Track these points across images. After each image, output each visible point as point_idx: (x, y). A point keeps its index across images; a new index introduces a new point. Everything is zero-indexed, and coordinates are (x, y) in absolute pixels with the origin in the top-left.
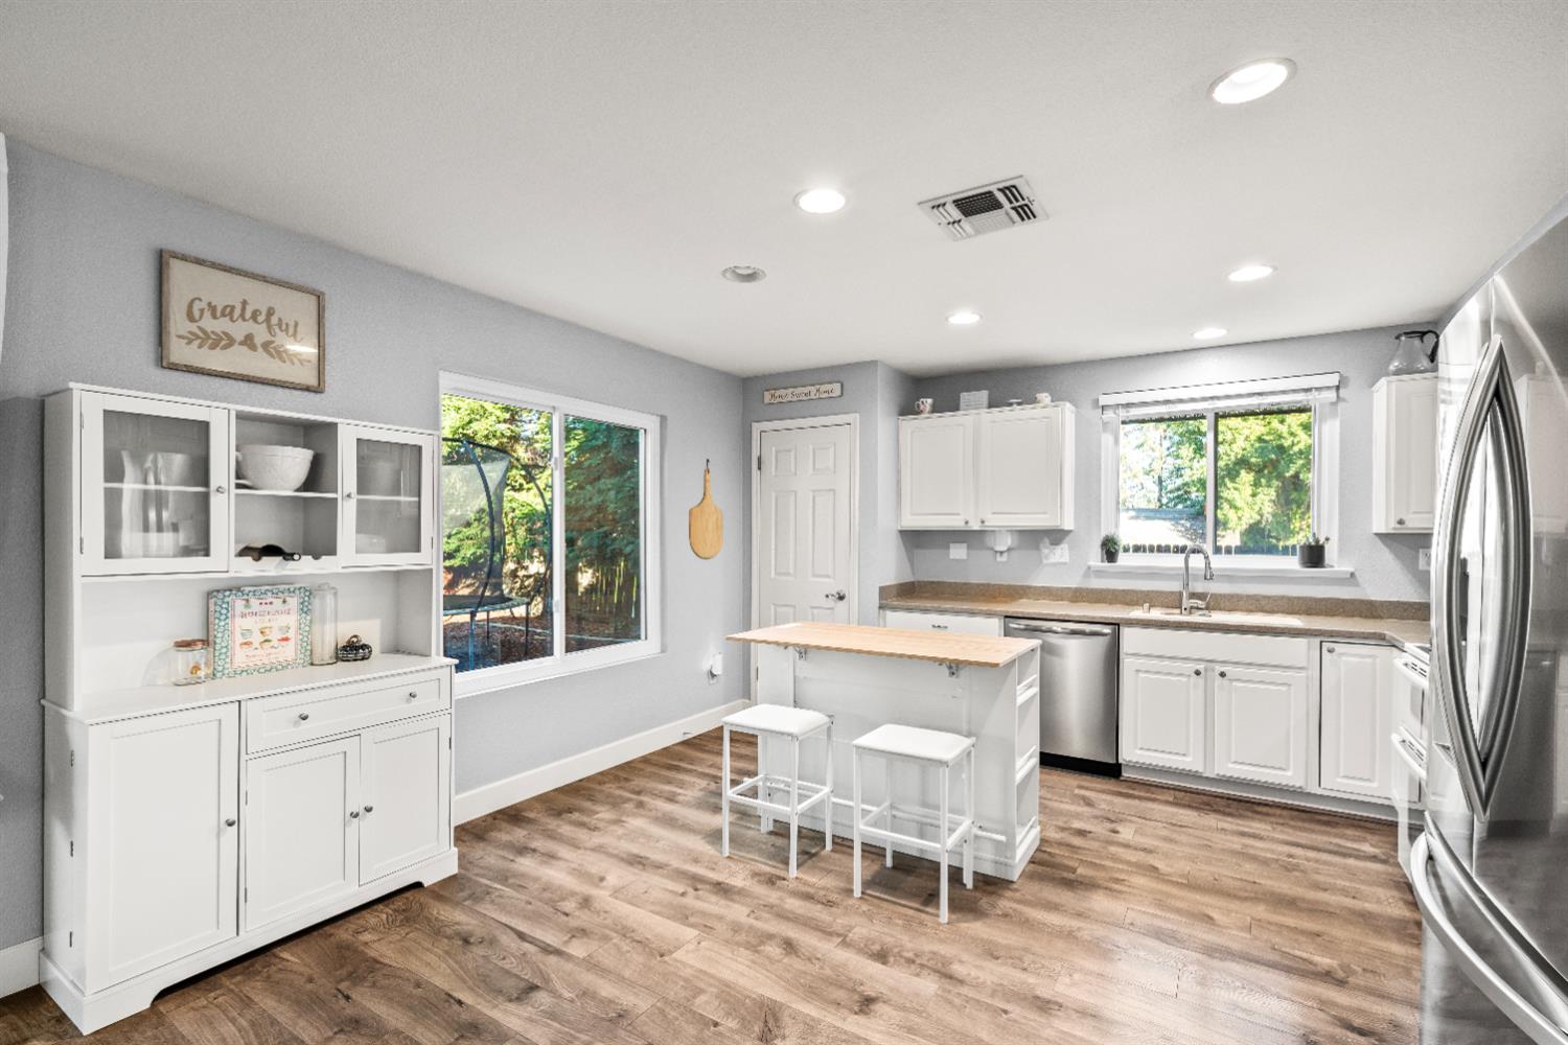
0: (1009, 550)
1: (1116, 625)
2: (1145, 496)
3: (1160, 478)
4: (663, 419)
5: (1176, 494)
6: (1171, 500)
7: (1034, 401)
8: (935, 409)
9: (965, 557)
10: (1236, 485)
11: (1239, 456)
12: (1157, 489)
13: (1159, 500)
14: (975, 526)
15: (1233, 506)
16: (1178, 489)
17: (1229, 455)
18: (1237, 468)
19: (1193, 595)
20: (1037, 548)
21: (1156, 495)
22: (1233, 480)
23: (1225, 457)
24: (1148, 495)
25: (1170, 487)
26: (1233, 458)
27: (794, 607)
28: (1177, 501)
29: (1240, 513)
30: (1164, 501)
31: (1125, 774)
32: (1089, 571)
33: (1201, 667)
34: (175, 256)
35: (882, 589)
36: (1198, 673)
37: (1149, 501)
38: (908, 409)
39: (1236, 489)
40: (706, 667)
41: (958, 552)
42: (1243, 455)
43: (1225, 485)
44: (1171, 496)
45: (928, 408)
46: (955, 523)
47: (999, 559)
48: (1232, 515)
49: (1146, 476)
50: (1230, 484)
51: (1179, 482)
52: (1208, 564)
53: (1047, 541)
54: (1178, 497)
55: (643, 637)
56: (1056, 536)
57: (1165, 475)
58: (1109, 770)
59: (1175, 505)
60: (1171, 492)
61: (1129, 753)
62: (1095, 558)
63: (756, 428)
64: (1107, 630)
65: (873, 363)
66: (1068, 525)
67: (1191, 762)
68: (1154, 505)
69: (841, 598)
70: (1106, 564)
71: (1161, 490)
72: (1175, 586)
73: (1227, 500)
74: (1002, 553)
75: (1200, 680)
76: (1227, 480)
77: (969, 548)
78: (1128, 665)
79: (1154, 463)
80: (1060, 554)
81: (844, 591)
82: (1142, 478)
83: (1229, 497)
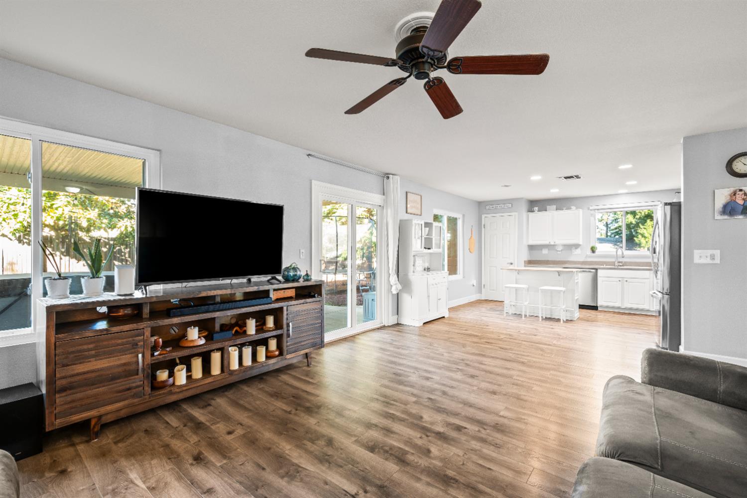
0: (562, 250)
1: (596, 269)
2: (599, 232)
3: (607, 223)
4: (464, 216)
5: (615, 231)
6: (612, 234)
7: (570, 209)
8: (539, 211)
9: (547, 253)
10: (645, 227)
11: (646, 213)
12: (605, 228)
13: (607, 234)
14: (552, 243)
15: (643, 236)
16: (616, 229)
17: (641, 213)
18: (645, 219)
19: (619, 262)
20: (571, 250)
21: (605, 232)
22: (643, 224)
23: (639, 214)
24: (601, 231)
25: (612, 228)
26: (643, 214)
27: (496, 267)
28: (615, 234)
29: (647, 240)
30: (609, 234)
31: (599, 309)
32: (587, 256)
33: (620, 279)
34: (409, 192)
35: (525, 261)
36: (620, 281)
37: (601, 235)
38: (531, 210)
39: (645, 228)
40: (472, 284)
41: (545, 251)
42: (648, 213)
43: (640, 227)
44: (611, 232)
45: (537, 210)
46: (547, 242)
47: (558, 252)
48: (643, 241)
49: (600, 223)
50: (641, 226)
51: (617, 225)
52: (623, 253)
53: (574, 248)
54: (616, 232)
55: (458, 273)
56: (577, 246)
57: (609, 222)
58: (595, 308)
59: (615, 236)
60: (612, 230)
61: (600, 303)
62: (589, 252)
63: (483, 216)
64: (594, 271)
65: (522, 198)
66: (581, 243)
67: (617, 305)
68: (604, 236)
69: (512, 264)
70: (592, 254)
71: (607, 229)
72: (613, 260)
73: (641, 234)
74: (559, 251)
75: (620, 283)
76: (640, 224)
77: (548, 250)
78: (599, 279)
79: (604, 216)
80: (578, 251)
81: (513, 262)
82: (598, 224)
83: (641, 232)
